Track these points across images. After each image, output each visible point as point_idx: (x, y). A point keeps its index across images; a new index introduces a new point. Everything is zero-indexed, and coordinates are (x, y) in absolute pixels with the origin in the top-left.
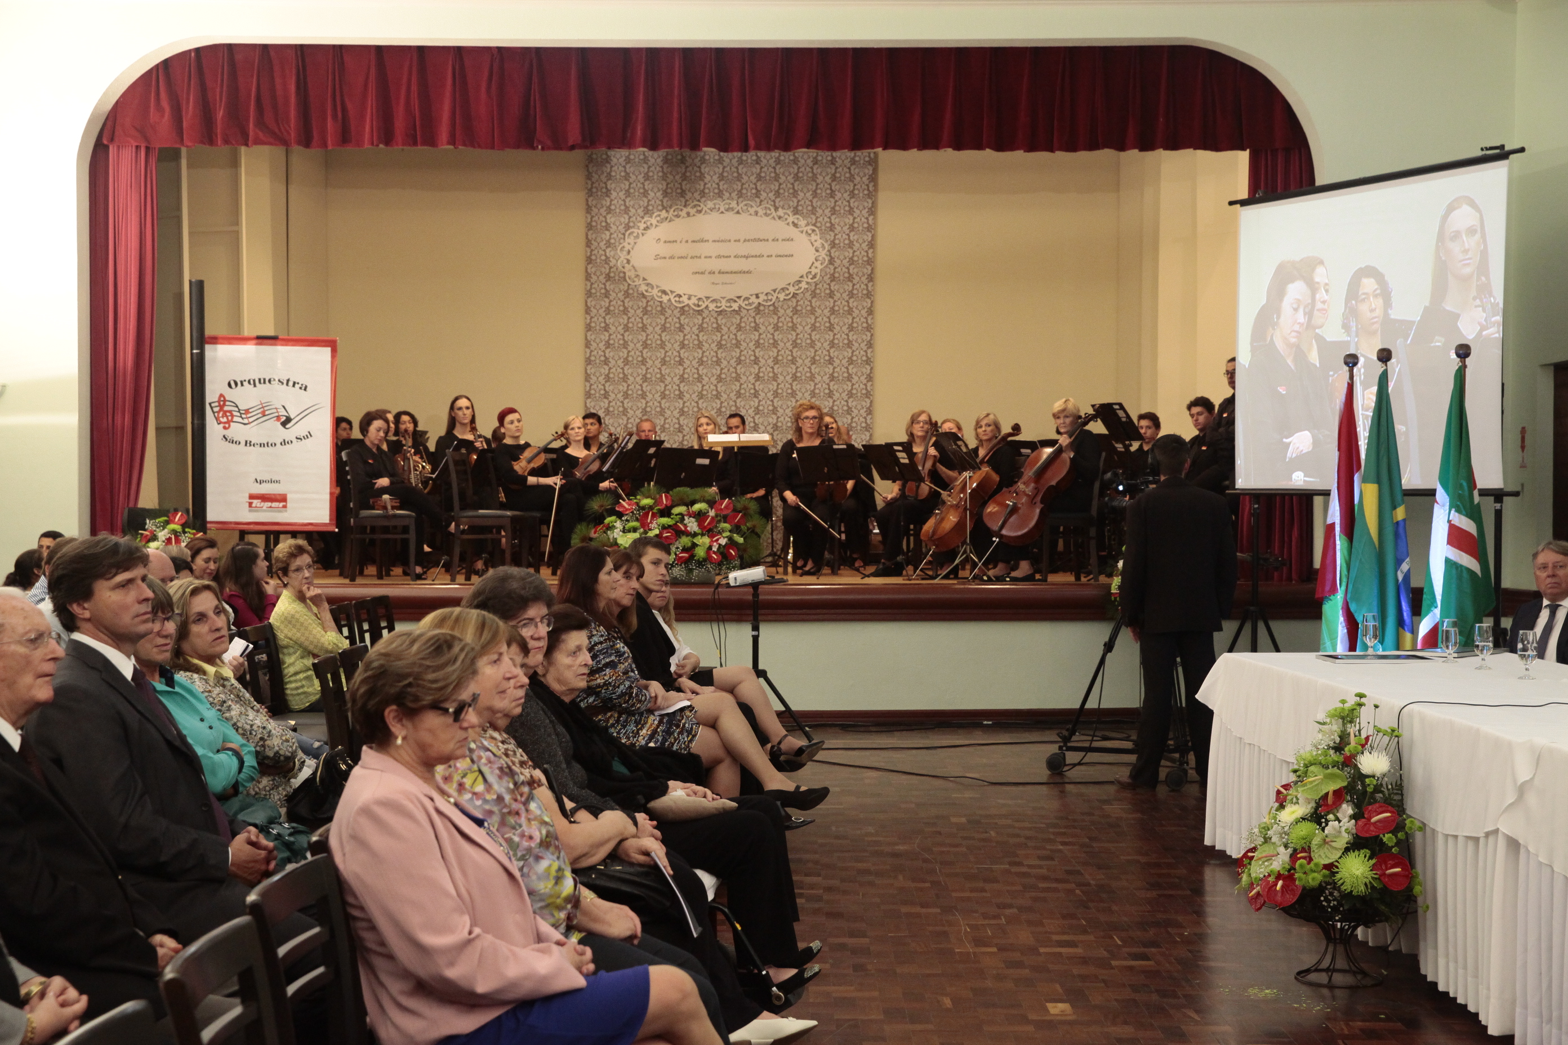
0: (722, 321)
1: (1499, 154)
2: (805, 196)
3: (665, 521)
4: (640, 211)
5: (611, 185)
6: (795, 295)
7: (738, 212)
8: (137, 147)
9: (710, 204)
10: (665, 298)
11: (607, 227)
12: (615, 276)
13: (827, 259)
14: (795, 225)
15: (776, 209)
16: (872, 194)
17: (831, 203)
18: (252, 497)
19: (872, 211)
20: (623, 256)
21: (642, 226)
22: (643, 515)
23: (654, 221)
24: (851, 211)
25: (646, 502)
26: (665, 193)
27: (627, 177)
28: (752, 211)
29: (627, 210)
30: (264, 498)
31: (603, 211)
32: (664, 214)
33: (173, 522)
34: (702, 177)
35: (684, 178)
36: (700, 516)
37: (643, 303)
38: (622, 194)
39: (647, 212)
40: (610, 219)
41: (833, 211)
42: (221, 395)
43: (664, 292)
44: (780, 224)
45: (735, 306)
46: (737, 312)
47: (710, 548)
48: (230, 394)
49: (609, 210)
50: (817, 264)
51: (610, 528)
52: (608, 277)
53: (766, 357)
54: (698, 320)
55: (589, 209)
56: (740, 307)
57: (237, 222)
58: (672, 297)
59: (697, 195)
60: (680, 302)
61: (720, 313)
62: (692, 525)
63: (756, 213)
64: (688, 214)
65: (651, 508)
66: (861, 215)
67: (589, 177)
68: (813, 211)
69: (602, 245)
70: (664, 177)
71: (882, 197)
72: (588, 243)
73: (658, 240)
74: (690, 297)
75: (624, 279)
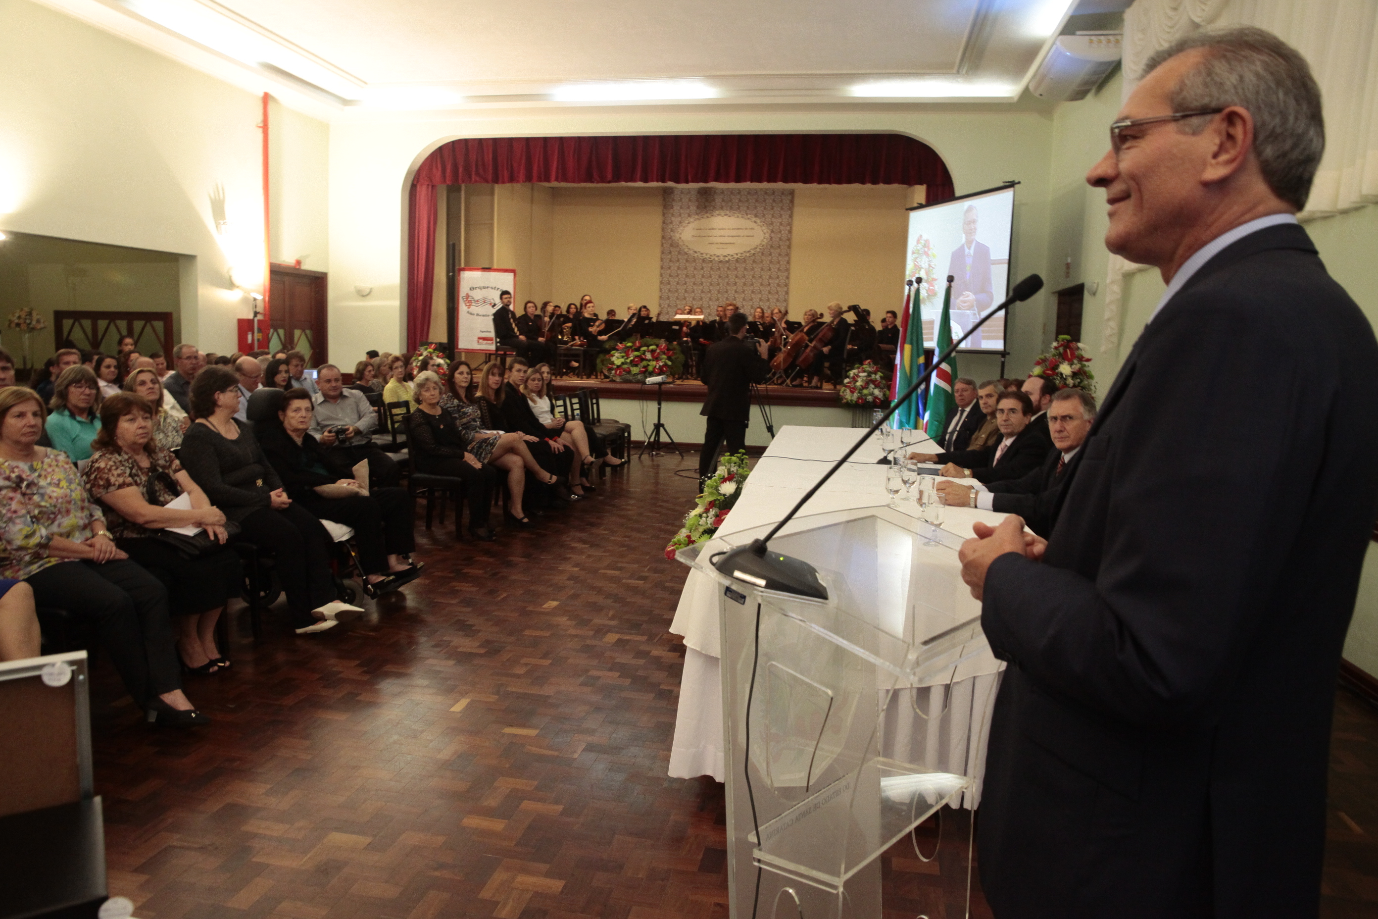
0: (721, 265)
1: (1011, 185)
2: (760, 209)
3: (636, 353)
4: (686, 215)
5: (674, 204)
6: (754, 254)
7: (730, 216)
8: (428, 185)
9: (717, 212)
11: (671, 223)
12: (674, 245)
13: (769, 238)
14: (755, 222)
15: (747, 214)
16: (791, 209)
17: (772, 212)
18: (480, 338)
19: (791, 216)
20: (678, 235)
21: (687, 222)
22: (627, 351)
23: (692, 220)
24: (781, 216)
25: (629, 344)
26: (698, 208)
27: (681, 200)
28: (736, 215)
29: (680, 215)
30: (485, 339)
31: (670, 215)
32: (696, 217)
33: (430, 348)
34: (714, 200)
35: (707, 200)
36: (653, 352)
37: (686, 257)
38: (678, 208)
39: (689, 216)
40: (673, 219)
41: (773, 216)
42: (467, 294)
43: (696, 252)
44: (748, 221)
45: (727, 259)
46: (727, 262)
47: (656, 366)
48: (471, 293)
49: (673, 215)
50: (765, 240)
51: (613, 356)
52: (671, 245)
53: (740, 282)
54: (710, 265)
55: (664, 214)
56: (729, 259)
57: (492, 219)
58: (698, 254)
59: (711, 208)
60: (702, 257)
61: (721, 262)
62: (649, 356)
63: (738, 217)
64: (708, 217)
65: (631, 347)
66: (785, 218)
67: (664, 200)
68: (764, 216)
69: (669, 230)
70: (697, 200)
71: (796, 210)
72: (663, 230)
73: (694, 229)
74: (707, 255)
75: (678, 246)
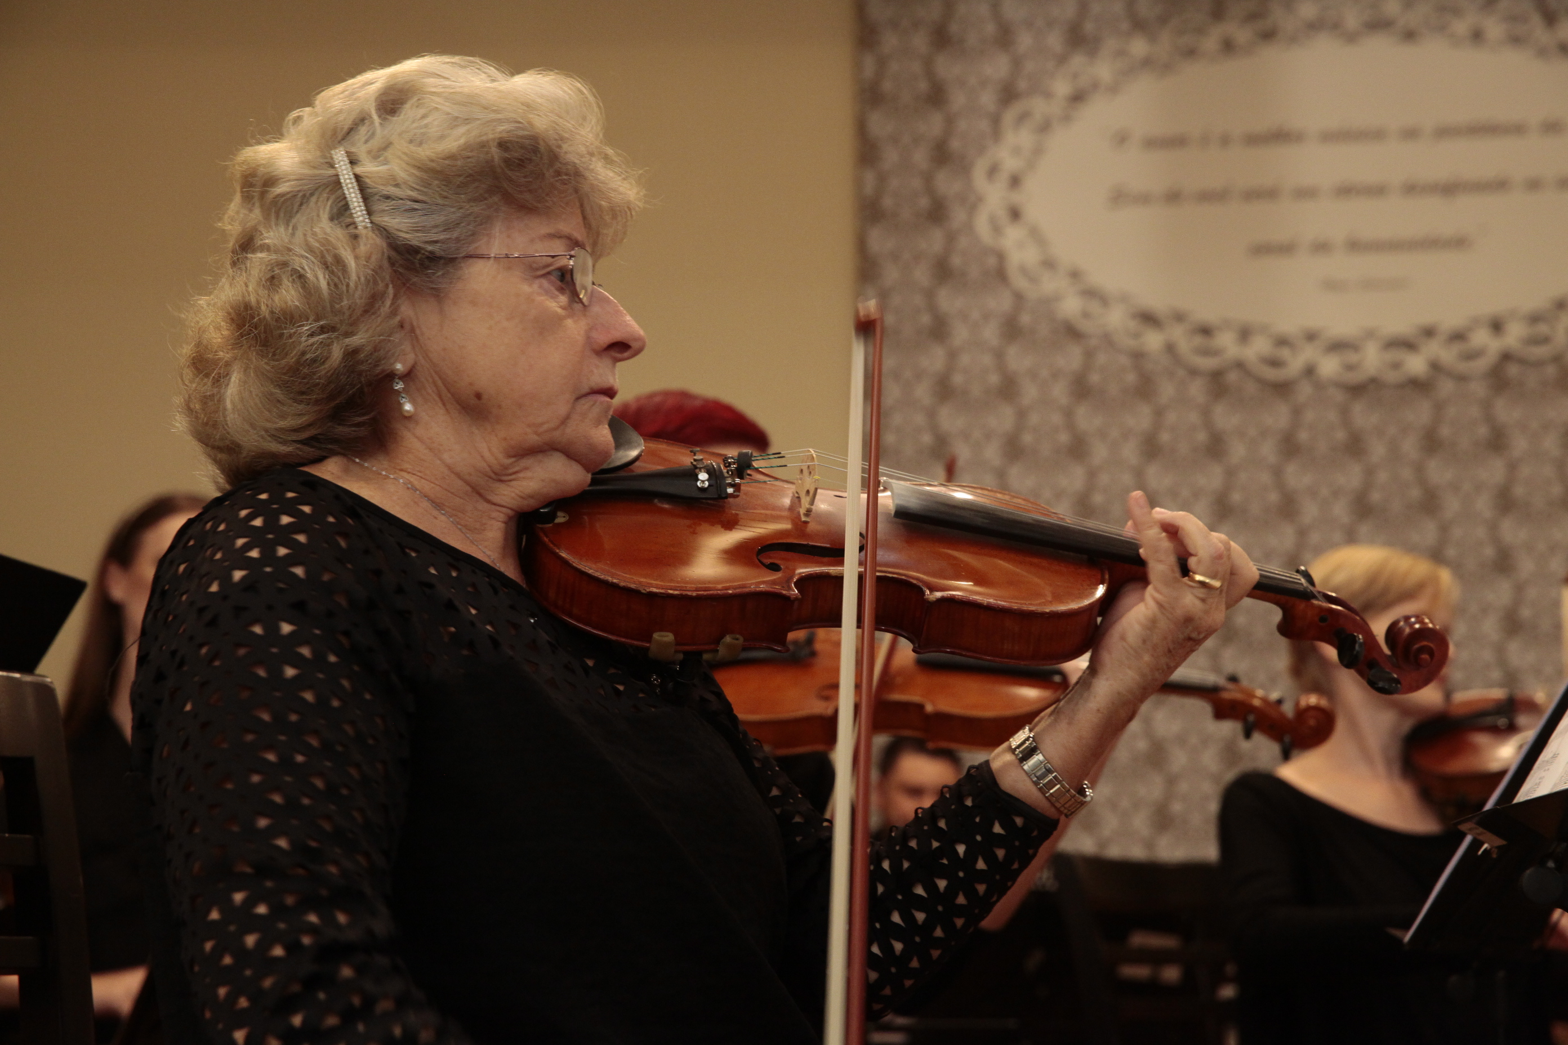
0: (1365, 417)
4: (1055, 41)
7: (1410, 36)
10: (1153, 341)
11: (936, 97)
12: (969, 267)
20: (995, 195)
21: (1062, 88)
23: (1103, 70)
28: (1461, 27)
29: (1005, 38)
31: (920, 41)
32: (1139, 47)
37: (1071, 358)
39: (1079, 40)
40: (947, 68)
43: (1150, 318)
45: (1416, 364)
46: (1418, 386)
49: (942, 39)
52: (943, 271)
54: (1279, 415)
55: (865, 37)
56: (1435, 366)
58: (1178, 334)
60: (1206, 352)
61: (1357, 390)
63: (1477, 36)
64: (1228, 46)
69: (919, 156)
72: (867, 155)
73: (1122, 139)
74: (1245, 334)
75: (1000, 275)
